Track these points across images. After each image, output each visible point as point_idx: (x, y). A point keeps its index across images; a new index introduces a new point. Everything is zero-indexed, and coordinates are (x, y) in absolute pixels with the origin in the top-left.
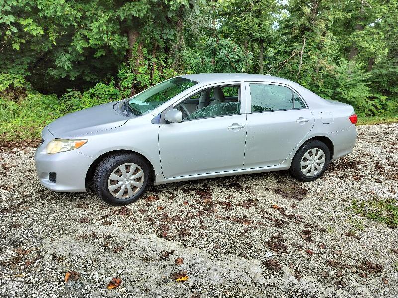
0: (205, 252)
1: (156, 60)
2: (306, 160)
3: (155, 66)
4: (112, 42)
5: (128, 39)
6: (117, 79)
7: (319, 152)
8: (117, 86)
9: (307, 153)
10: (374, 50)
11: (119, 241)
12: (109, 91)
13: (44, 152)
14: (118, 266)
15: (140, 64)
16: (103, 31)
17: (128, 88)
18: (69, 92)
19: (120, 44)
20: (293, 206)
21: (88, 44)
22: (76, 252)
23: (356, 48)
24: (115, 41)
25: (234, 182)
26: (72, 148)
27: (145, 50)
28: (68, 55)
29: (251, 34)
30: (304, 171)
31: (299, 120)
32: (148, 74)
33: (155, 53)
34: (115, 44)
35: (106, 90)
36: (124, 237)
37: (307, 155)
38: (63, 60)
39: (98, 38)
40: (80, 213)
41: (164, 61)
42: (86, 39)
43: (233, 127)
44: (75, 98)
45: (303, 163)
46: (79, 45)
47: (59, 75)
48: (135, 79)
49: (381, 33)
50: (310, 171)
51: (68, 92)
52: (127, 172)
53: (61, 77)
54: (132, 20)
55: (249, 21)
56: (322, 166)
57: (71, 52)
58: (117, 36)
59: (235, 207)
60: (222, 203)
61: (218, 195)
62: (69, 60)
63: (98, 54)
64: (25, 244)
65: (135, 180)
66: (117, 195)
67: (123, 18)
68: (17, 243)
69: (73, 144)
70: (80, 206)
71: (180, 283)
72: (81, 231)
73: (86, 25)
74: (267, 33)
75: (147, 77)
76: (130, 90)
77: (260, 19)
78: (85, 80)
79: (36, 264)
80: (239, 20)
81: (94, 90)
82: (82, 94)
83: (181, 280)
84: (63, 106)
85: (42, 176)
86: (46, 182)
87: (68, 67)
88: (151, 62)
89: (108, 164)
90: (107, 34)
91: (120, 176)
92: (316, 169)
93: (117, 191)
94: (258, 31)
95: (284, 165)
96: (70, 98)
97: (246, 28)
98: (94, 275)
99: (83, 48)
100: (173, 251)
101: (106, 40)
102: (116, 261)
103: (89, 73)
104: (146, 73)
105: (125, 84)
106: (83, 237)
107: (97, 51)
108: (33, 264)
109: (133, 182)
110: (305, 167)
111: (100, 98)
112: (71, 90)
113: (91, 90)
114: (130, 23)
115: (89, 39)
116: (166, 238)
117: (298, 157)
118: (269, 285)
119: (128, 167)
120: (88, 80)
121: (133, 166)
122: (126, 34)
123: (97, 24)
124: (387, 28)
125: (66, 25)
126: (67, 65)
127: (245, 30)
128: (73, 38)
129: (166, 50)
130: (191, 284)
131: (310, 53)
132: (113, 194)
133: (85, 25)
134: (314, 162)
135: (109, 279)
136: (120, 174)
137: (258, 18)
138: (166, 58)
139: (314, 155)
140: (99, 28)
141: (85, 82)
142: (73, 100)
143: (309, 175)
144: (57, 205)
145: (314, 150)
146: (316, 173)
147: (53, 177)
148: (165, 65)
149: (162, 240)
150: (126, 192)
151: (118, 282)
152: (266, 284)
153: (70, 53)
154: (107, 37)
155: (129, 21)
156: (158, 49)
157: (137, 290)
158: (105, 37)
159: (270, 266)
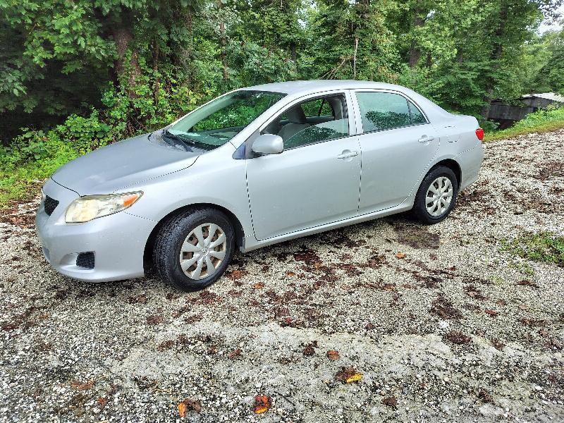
0: (358, 336)
1: (160, 75)
2: (431, 194)
3: (161, 85)
4: (93, 49)
5: (116, 45)
6: (102, 107)
7: (446, 182)
8: (101, 118)
9: (432, 185)
10: (441, 51)
11: (228, 341)
12: (91, 127)
13: (61, 222)
14: (251, 378)
15: (137, 82)
16: (76, 33)
17: (122, 120)
18: (25, 133)
19: (107, 52)
20: (433, 257)
21: (53, 54)
22: (170, 369)
23: (418, 50)
24: (96, 47)
25: (339, 236)
26: (118, 209)
27: (143, 61)
28: (17, 72)
29: (278, 36)
30: (429, 209)
31: (423, 140)
32: (150, 97)
33: (158, 64)
34: (98, 51)
35: (85, 125)
36: (230, 334)
37: (432, 187)
38: (10, 81)
39: (70, 42)
40: (141, 311)
41: (172, 76)
42: (48, 45)
43: (343, 156)
44: (35, 142)
45: (428, 199)
46: (39, 56)
47: (4, 107)
48: (131, 106)
49: (447, 29)
50: (436, 209)
51: (22, 133)
52: (205, 238)
53: (7, 110)
54: (121, 15)
55: (274, 17)
56: (449, 200)
57: (22, 67)
58: (99, 40)
59: (359, 269)
60: (340, 266)
61: (327, 256)
62: (20, 80)
63: (69, 69)
64: (78, 373)
65: (214, 249)
66: (193, 275)
67: (108, 11)
68: (62, 374)
69: (121, 201)
70: (132, 301)
71: (353, 384)
72: (160, 338)
73: (45, 23)
74: (300, 34)
75: (150, 102)
76: (124, 124)
77: (288, 14)
78: (47, 113)
79: (116, 400)
80: (257, 16)
81: (65, 127)
82: (47, 134)
83: (352, 380)
84: (17, 157)
85: (65, 260)
86: (72, 269)
87: (19, 91)
88: (154, 79)
89: (178, 228)
90: (84, 36)
91: (196, 245)
92: (442, 205)
93: (192, 268)
94: (288, 31)
95: (406, 205)
96: (27, 143)
97: (271, 27)
98: (221, 398)
99: (45, 60)
100: (315, 342)
101: (83, 45)
102: (242, 371)
103: (53, 101)
104: (147, 96)
105: (116, 113)
106: (168, 345)
107: (66, 65)
108: (112, 400)
109: (212, 252)
110: (430, 205)
111: (77, 138)
112: (27, 129)
113: (60, 128)
114: (117, 19)
115: (53, 45)
116: (292, 326)
117: (422, 191)
118: (471, 365)
119: (205, 230)
120: (52, 112)
121: (212, 228)
122: (111, 37)
123: (66, 21)
124: (453, 22)
125: (16, 23)
126: (18, 89)
127: (269, 30)
128: (25, 44)
129: (174, 59)
130: (370, 383)
131: (365, 59)
132: (186, 273)
133: (43, 23)
134: (440, 196)
135: (249, 400)
136: (196, 241)
137: (286, 12)
138: (174, 72)
139: (440, 187)
140: (69, 27)
141: (48, 116)
142: (33, 145)
143: (435, 214)
144: (95, 305)
145: (440, 179)
146: (443, 210)
147: (87, 260)
148: (175, 81)
149: (289, 330)
150: (204, 269)
151: (265, 401)
152: (466, 363)
153: (20, 69)
154: (85, 41)
155: (117, 15)
156: (161, 58)
157: (301, 407)
158: (81, 41)
159: (455, 339)
